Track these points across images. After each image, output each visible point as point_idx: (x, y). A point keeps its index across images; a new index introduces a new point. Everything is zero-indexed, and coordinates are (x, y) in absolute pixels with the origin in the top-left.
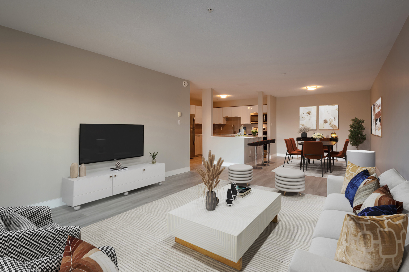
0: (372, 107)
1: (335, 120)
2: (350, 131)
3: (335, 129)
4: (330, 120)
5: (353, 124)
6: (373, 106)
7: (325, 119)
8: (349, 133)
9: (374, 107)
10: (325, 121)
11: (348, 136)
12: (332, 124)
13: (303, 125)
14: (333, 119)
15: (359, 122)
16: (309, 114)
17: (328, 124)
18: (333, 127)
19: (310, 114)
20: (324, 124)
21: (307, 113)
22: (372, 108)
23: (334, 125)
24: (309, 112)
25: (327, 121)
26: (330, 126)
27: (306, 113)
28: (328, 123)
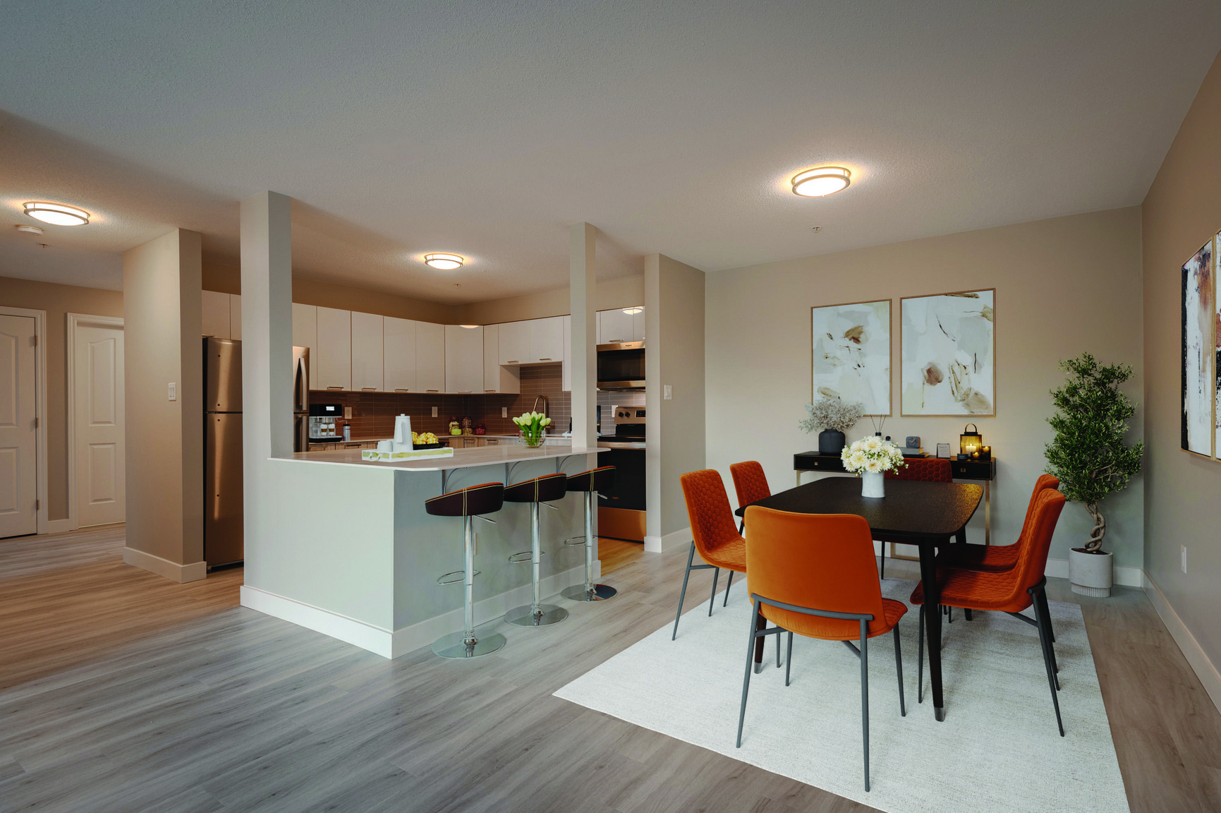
0: (1185, 273)
1: (981, 367)
2: (1058, 424)
3: (977, 412)
4: (956, 368)
5: (1073, 391)
6: (1199, 259)
7: (930, 363)
8: (1051, 436)
9: (1203, 265)
10: (929, 371)
11: (1045, 449)
12: (964, 385)
13: (829, 393)
14: (968, 360)
15: (1106, 377)
16: (857, 340)
17: (944, 387)
18: (968, 405)
19: (862, 338)
20: (928, 387)
21: (847, 334)
22: (1190, 275)
23: (976, 394)
24: (856, 328)
25: (937, 371)
26: (956, 400)
27: (842, 335)
28: (945, 382)
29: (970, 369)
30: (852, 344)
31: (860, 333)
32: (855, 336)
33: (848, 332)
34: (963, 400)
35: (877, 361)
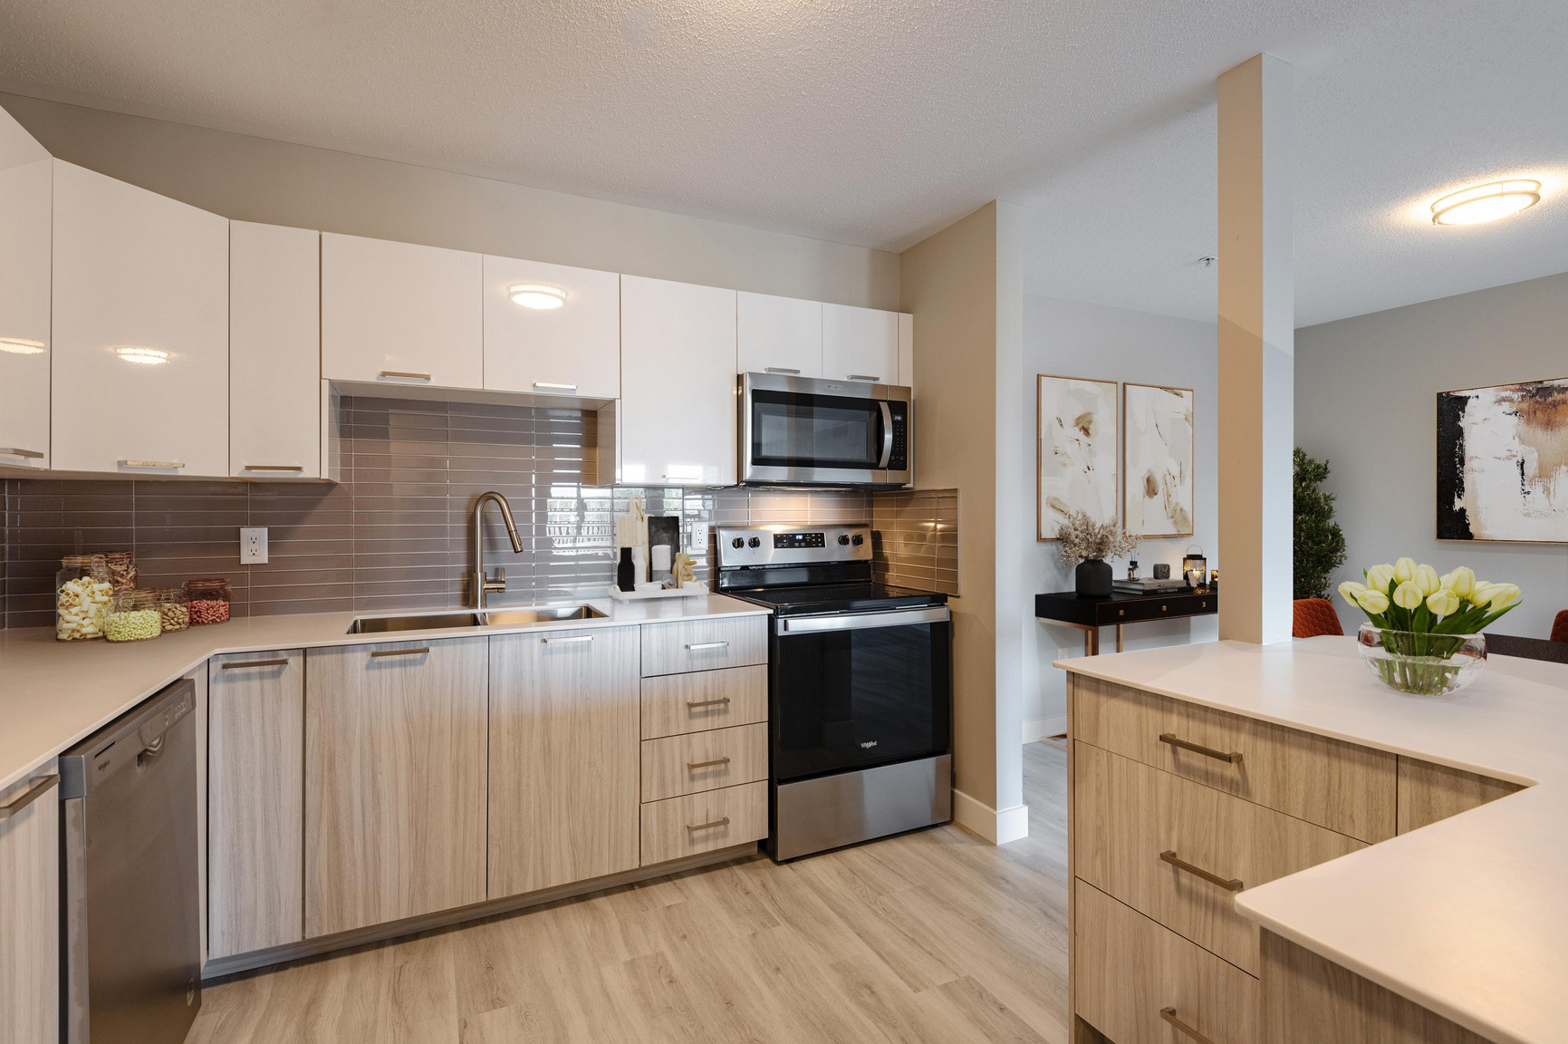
1: (1184, 479)
3: (1181, 531)
4: (1168, 478)
7: (1148, 471)
10: (1148, 481)
12: (1173, 499)
13: (1058, 506)
14: (1175, 472)
16: (1086, 431)
17: (1162, 499)
18: (1176, 521)
19: (1091, 429)
20: (1147, 500)
21: (1077, 423)
23: (1181, 509)
24: (1086, 416)
25: (1153, 481)
26: (1169, 514)
27: (1073, 423)
28: (1161, 493)
29: (1177, 479)
30: (1081, 435)
31: (1090, 422)
32: (1086, 426)
33: (1078, 419)
34: (1172, 517)
35: (1106, 463)
